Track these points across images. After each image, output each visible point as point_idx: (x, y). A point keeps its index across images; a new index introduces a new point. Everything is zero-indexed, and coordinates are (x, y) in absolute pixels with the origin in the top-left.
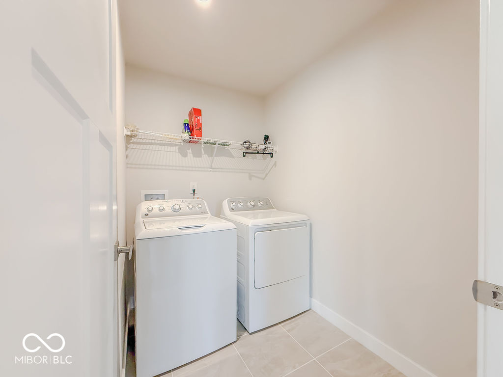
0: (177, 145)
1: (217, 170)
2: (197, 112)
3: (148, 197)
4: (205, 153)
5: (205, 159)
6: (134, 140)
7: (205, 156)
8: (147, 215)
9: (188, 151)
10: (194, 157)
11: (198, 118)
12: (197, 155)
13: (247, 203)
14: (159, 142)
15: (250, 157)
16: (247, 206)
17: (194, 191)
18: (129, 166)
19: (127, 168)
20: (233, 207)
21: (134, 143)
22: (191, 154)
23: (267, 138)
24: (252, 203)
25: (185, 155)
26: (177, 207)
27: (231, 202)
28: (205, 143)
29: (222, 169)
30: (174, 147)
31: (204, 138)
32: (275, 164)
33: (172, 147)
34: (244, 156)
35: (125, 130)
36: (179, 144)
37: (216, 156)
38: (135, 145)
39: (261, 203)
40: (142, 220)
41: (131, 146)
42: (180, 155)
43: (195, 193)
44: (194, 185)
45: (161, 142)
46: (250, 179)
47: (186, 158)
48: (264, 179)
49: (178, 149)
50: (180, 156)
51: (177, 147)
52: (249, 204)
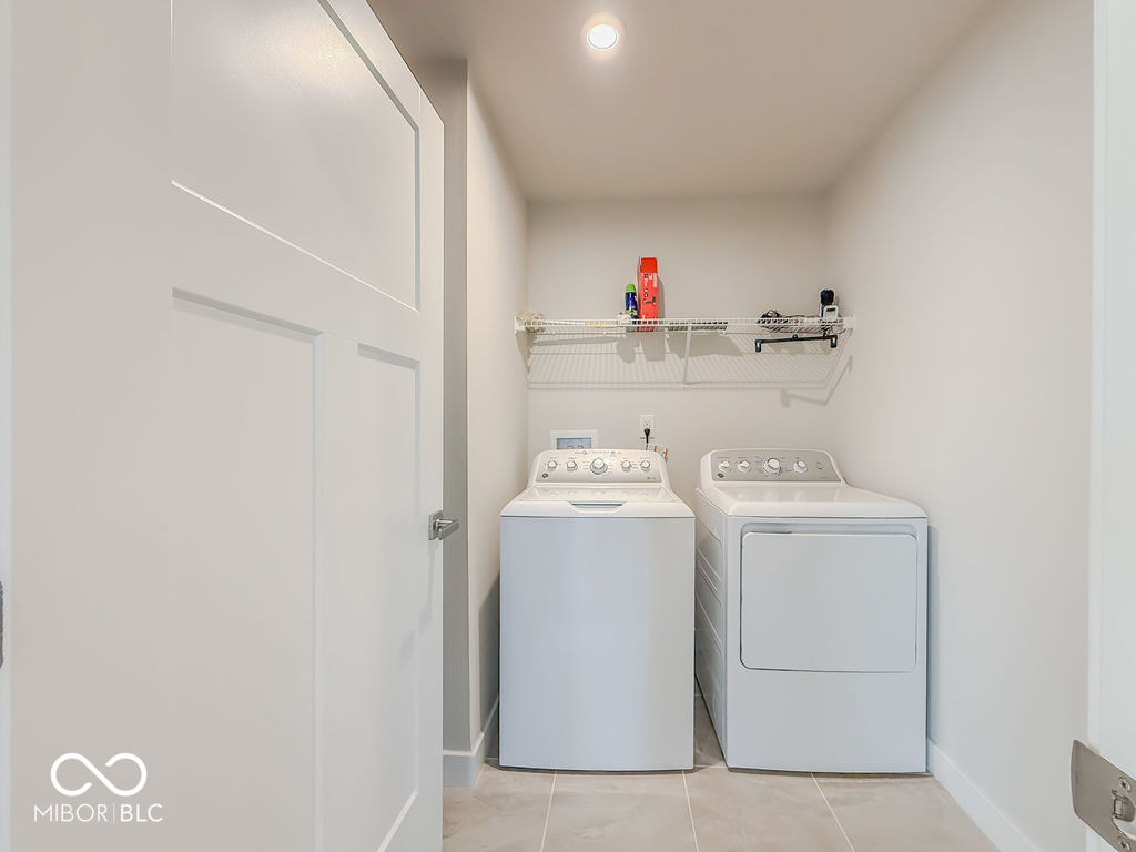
0: (615, 340)
1: (700, 386)
2: (649, 265)
3: (561, 444)
4: (672, 351)
5: (672, 365)
6: (540, 338)
7: (671, 358)
8: (545, 476)
9: (636, 349)
10: (648, 359)
11: (650, 278)
12: (655, 355)
13: (761, 462)
14: (581, 337)
15: (783, 351)
16: (761, 471)
17: (647, 432)
18: (531, 386)
19: (529, 389)
20: (723, 471)
21: (539, 344)
22: (643, 356)
23: (827, 297)
24: (775, 464)
25: (628, 358)
26: (599, 464)
27: (718, 458)
28: (671, 329)
29: (710, 382)
30: (609, 344)
31: (669, 319)
32: (850, 364)
33: (604, 345)
34: (759, 350)
35: (516, 324)
36: (619, 336)
37: (691, 355)
38: (542, 348)
39: (802, 464)
40: (535, 483)
41: (535, 349)
42: (620, 359)
43: (650, 436)
44: (647, 419)
45: (585, 336)
46: (785, 403)
47: (633, 364)
48: (825, 403)
49: (618, 347)
50: (621, 361)
51: (615, 344)
52: (766, 466)
